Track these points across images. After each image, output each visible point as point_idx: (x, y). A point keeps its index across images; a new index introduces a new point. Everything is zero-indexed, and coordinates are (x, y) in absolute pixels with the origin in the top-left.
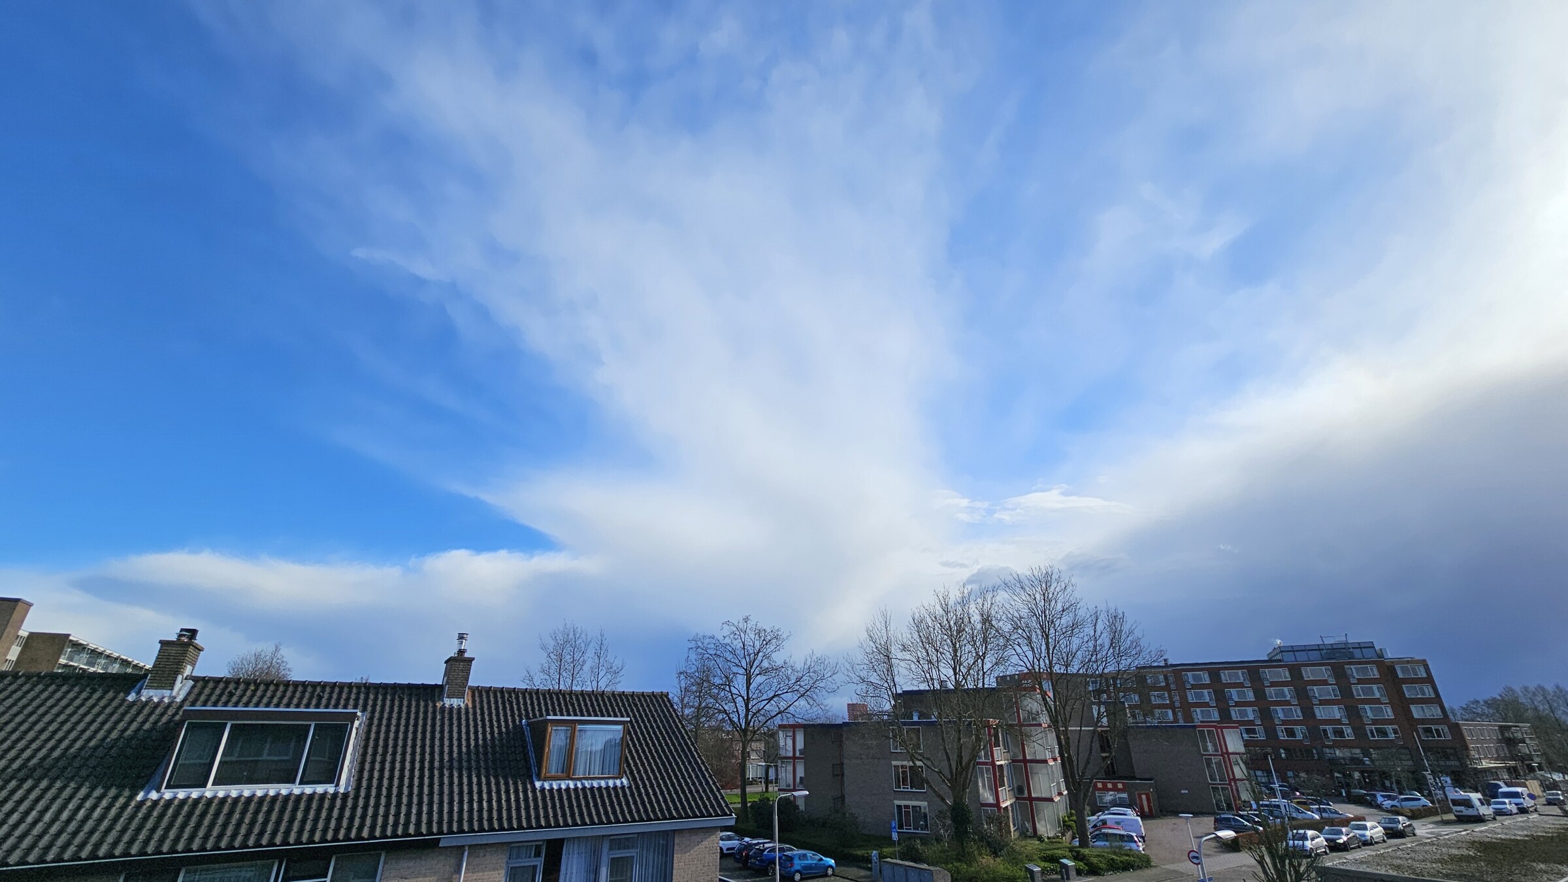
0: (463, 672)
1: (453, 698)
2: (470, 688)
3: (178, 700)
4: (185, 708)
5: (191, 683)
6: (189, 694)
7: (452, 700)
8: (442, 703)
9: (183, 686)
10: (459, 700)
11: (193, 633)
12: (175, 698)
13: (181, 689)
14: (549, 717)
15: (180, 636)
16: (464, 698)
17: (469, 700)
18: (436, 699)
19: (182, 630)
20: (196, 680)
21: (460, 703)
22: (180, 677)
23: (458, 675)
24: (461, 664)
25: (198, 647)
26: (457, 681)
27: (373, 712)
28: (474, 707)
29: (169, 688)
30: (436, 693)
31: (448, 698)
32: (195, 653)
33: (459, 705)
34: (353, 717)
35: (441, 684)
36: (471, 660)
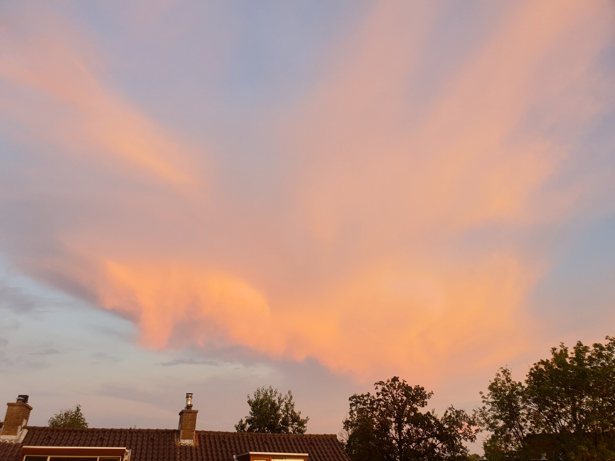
0: (191, 421)
1: (186, 439)
2: (197, 432)
3: (20, 442)
4: (24, 447)
5: (25, 431)
6: (26, 437)
7: (185, 440)
8: (180, 443)
9: (22, 432)
10: (190, 440)
11: (25, 398)
12: (18, 441)
13: (22, 435)
14: (251, 453)
15: (18, 400)
16: (193, 439)
17: (196, 441)
18: (176, 440)
19: (19, 396)
20: (29, 429)
21: (190, 443)
22: (20, 427)
23: (189, 423)
24: (190, 415)
25: (29, 407)
26: (188, 427)
27: (136, 449)
28: (200, 446)
29: (14, 434)
30: (175, 436)
31: (183, 439)
32: (28, 411)
33: (190, 444)
34: (122, 453)
35: (178, 429)
36: (196, 412)
